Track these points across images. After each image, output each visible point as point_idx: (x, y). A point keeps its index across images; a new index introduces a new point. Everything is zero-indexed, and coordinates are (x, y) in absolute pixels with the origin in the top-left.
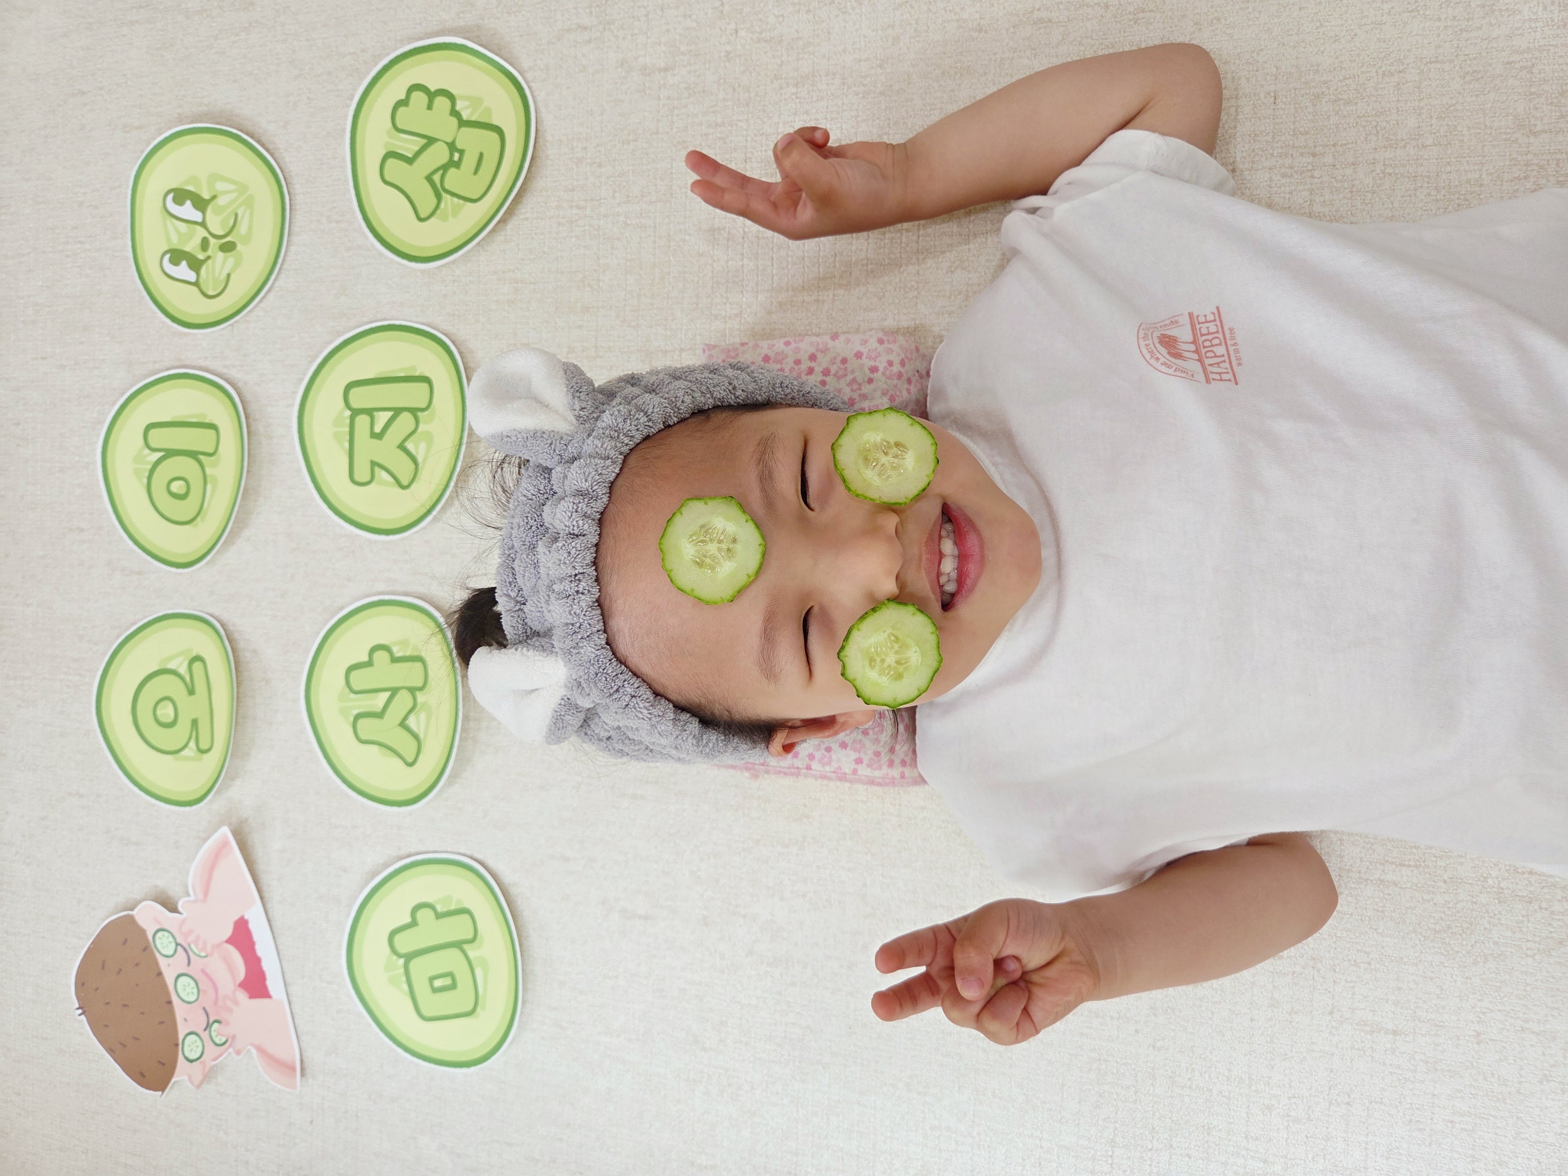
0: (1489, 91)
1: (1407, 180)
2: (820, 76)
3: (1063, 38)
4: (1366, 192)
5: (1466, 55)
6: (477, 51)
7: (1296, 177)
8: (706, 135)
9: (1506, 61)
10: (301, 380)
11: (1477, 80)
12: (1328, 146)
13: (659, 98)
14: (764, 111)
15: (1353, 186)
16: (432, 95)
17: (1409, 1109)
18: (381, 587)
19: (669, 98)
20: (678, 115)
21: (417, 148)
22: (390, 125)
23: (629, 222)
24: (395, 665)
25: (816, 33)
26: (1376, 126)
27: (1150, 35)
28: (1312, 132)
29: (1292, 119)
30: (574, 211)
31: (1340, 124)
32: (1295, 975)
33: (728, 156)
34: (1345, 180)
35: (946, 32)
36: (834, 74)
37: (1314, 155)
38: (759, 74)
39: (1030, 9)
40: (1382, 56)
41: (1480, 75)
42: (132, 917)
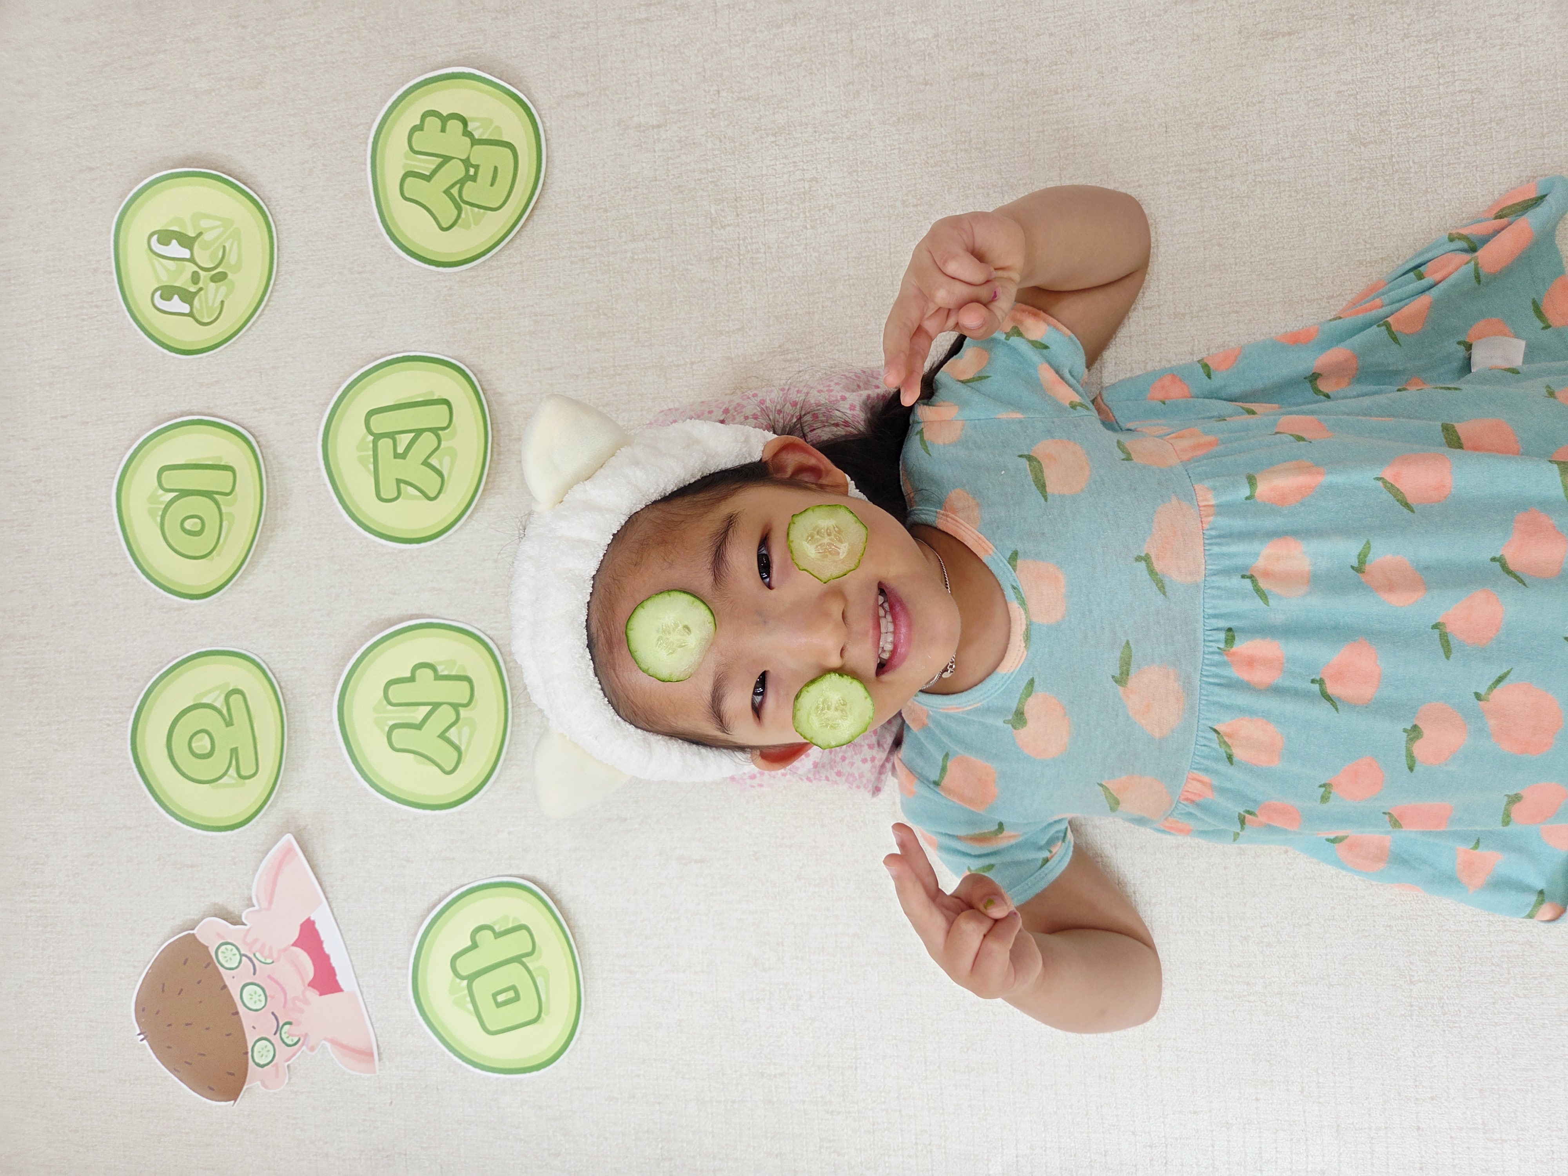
0: (1328, 114)
1: (1273, 186)
2: (795, 127)
3: (994, 88)
4: (1244, 197)
5: (1307, 87)
7: (1188, 188)
8: (699, 180)
9: (1337, 90)
11: (1318, 106)
12: (1210, 163)
13: (655, 151)
14: (748, 157)
15: (1233, 193)
17: (1355, 921)
19: (663, 150)
20: (673, 164)
21: (434, 167)
22: (407, 148)
23: (636, 257)
24: (439, 682)
25: (788, 91)
26: (1246, 146)
27: (1064, 82)
28: (1197, 153)
29: (1181, 144)
30: (586, 251)
31: (1218, 145)
33: (719, 197)
35: (898, 86)
36: (807, 124)
37: (1200, 171)
38: (741, 127)
39: (965, 66)
40: (1244, 90)
41: (1319, 103)
42: (193, 935)
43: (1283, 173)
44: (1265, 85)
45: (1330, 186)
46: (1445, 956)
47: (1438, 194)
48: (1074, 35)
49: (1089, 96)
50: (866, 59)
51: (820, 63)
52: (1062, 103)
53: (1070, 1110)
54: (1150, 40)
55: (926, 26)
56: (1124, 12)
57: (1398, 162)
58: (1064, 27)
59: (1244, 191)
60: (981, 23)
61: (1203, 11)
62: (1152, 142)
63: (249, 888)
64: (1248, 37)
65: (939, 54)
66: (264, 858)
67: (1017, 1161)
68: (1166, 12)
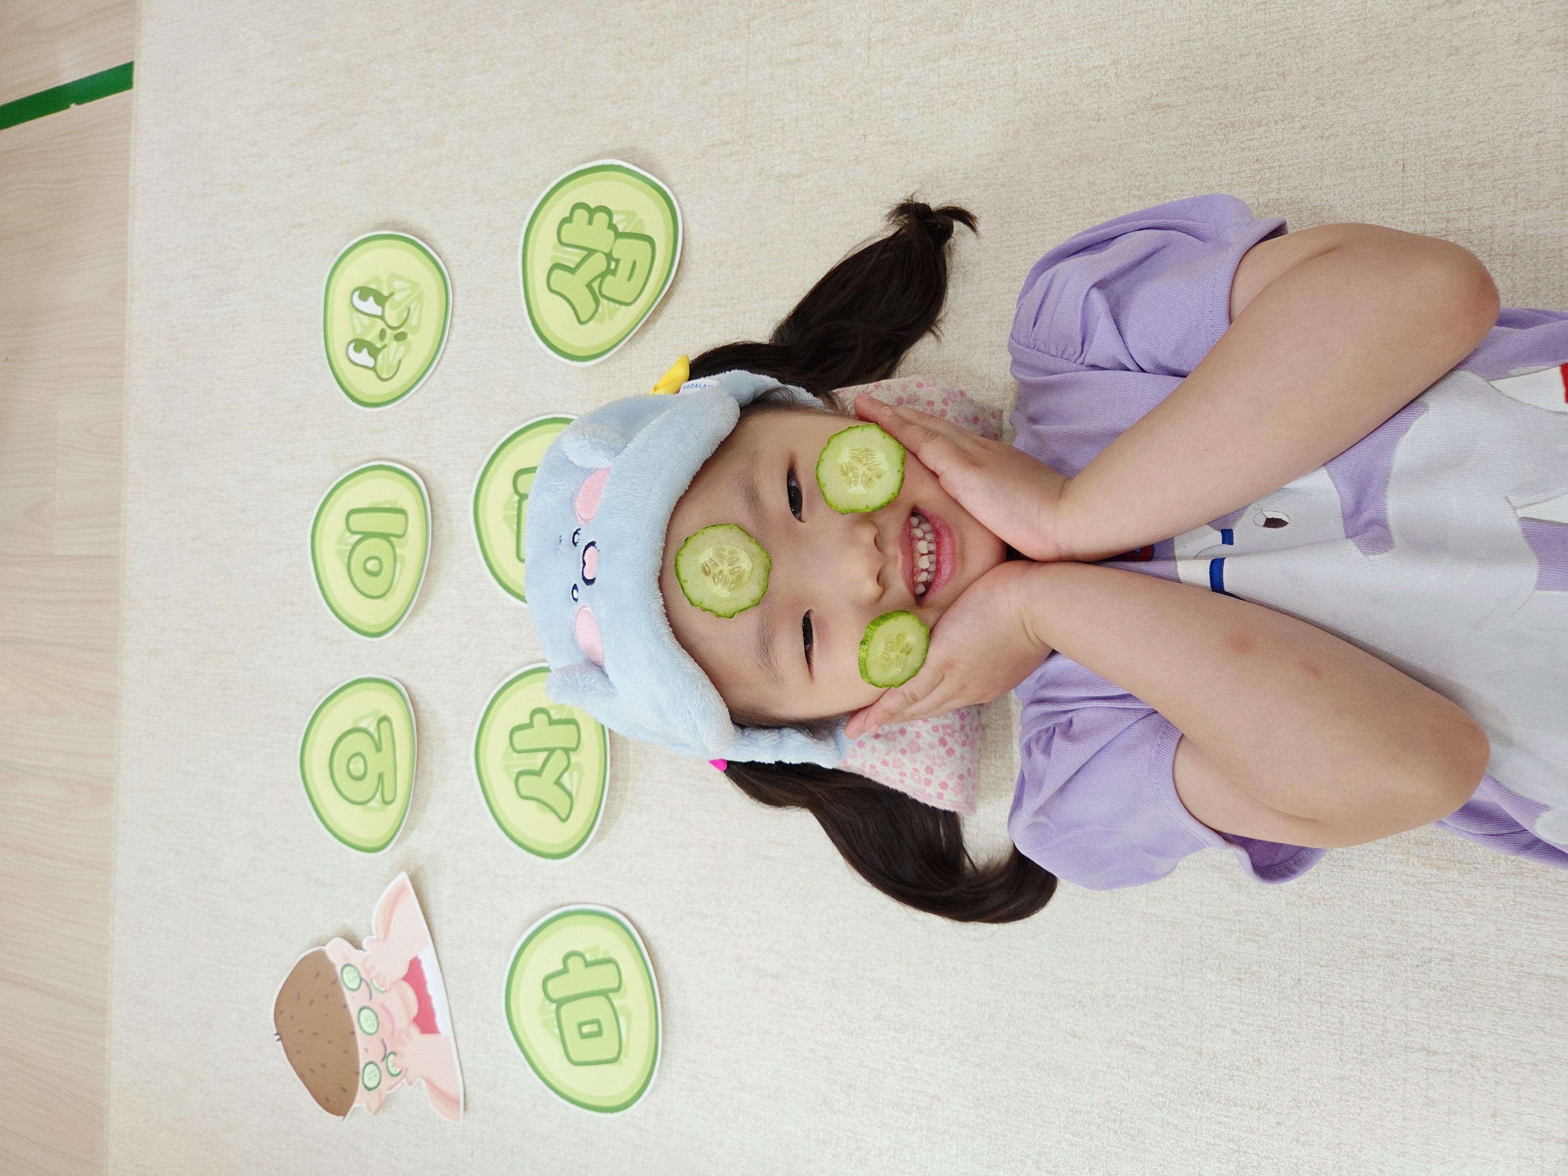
3: (1182, 120)
6: (631, 171)
10: (478, 468)
12: (1462, 210)
15: (1492, 249)
16: (592, 212)
20: (811, 217)
21: (578, 259)
22: (556, 240)
24: (552, 728)
25: (940, 132)
26: (1514, 188)
27: (1272, 112)
28: (1445, 198)
29: (1423, 186)
31: (1475, 188)
32: (1452, 1073)
34: (1482, 244)
35: (1065, 124)
37: (1448, 221)
40: (1519, 117)
42: (323, 952)
48: (1289, 54)
49: (1303, 128)
50: (1031, 92)
52: (1266, 138)
54: (1389, 57)
55: (1105, 51)
56: (1357, 24)
58: (1276, 44)
59: (1507, 248)
60: (1172, 44)
61: (1467, 17)
62: (1384, 184)
65: (1117, 83)
66: (385, 890)
68: (1415, 20)
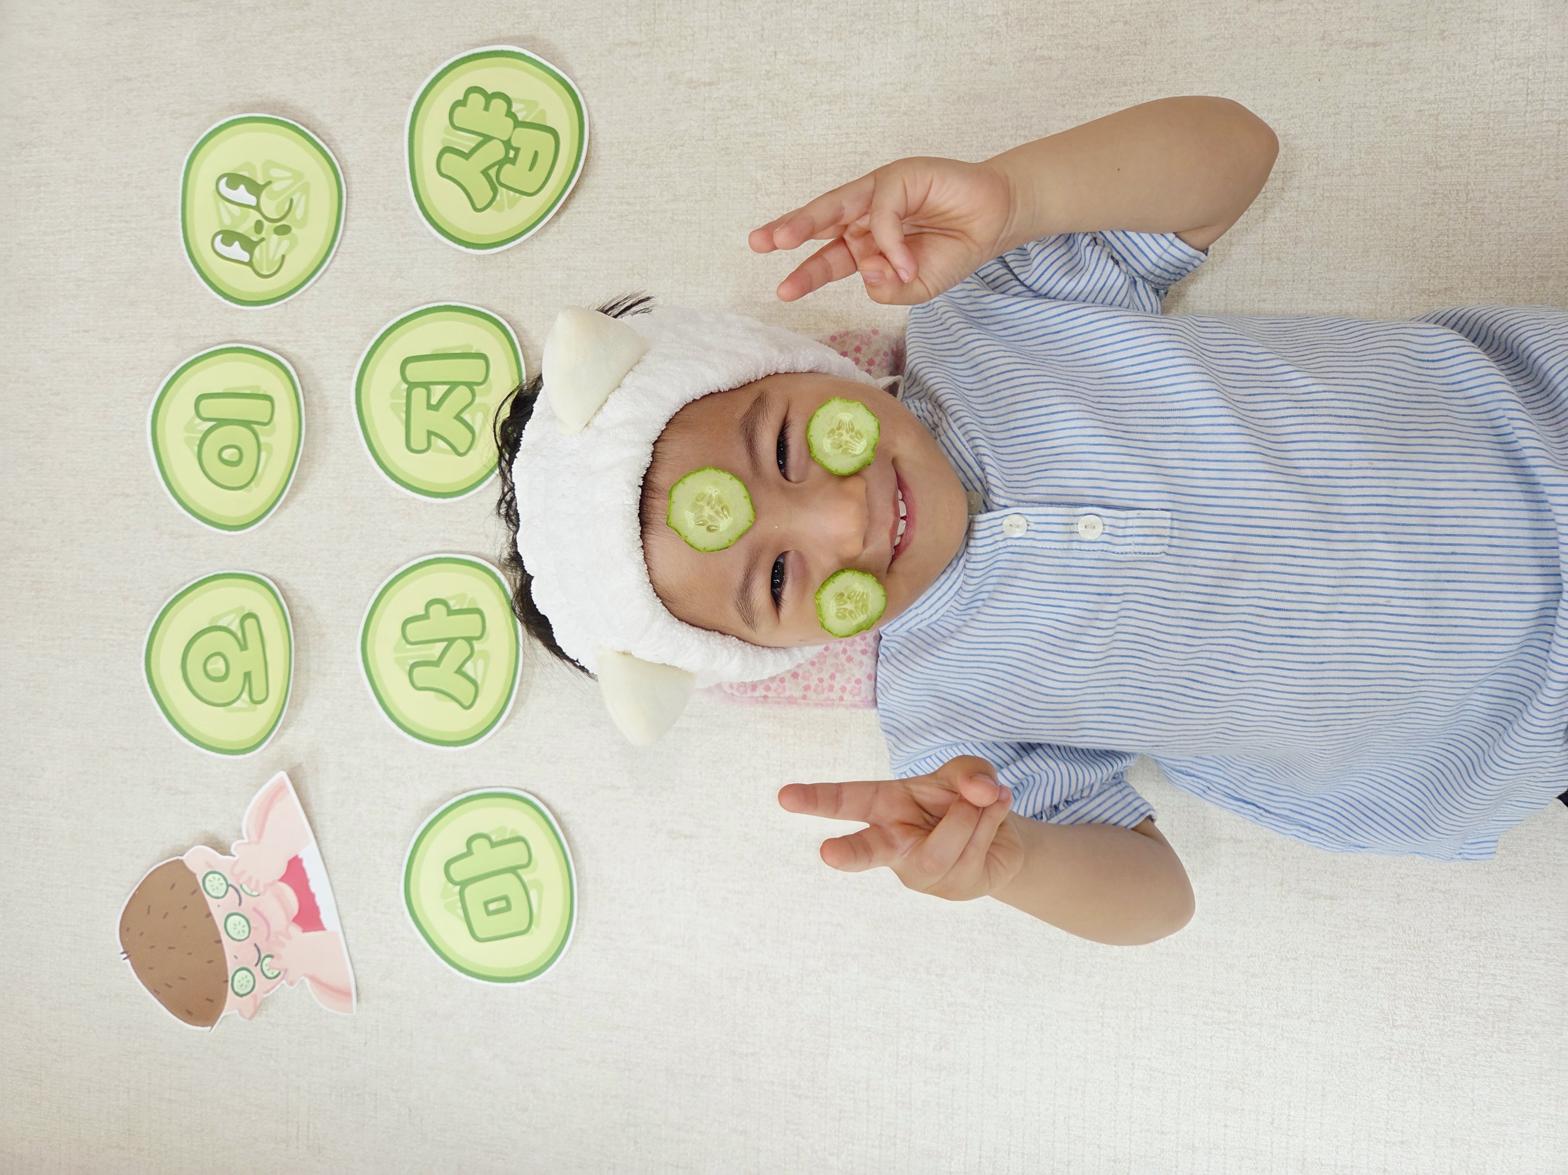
2: (851, 96)
5: (1387, 103)
6: (535, 60)
8: (747, 143)
10: (358, 355)
11: (1396, 123)
13: (704, 109)
14: (800, 124)
16: (489, 98)
17: (1344, 960)
18: (437, 547)
19: (713, 109)
21: (473, 145)
22: (448, 123)
23: (676, 218)
24: (452, 618)
30: (624, 207)
33: (767, 163)
36: (863, 95)
38: (796, 92)
39: (1033, 48)
40: (1321, 100)
41: (1398, 120)
42: (182, 862)
43: (1353, 190)
44: (1343, 97)
45: (1399, 209)
46: (1430, 1004)
47: (1511, 228)
51: (883, 32)
53: (1037, 1118)
57: (1473, 191)
63: (240, 819)
64: (1331, 45)
65: (1007, 33)
66: (257, 791)
67: (980, 1162)
